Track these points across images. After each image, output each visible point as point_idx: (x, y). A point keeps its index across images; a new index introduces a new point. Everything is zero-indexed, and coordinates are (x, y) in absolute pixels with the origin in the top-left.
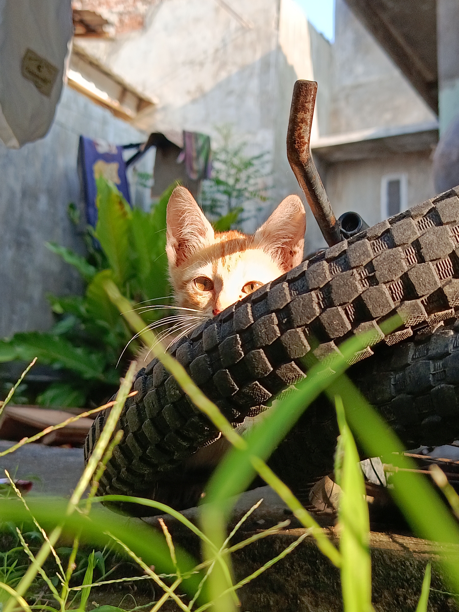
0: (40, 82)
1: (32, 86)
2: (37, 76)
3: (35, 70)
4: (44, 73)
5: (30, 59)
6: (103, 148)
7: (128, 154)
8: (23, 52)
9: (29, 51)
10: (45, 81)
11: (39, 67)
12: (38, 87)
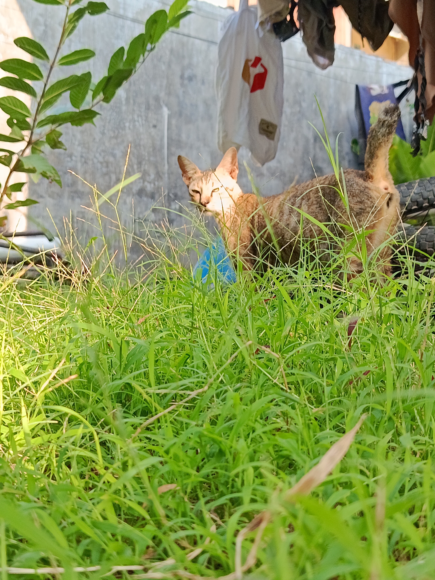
0: (269, 134)
1: (265, 137)
2: (267, 131)
3: (266, 129)
4: (271, 129)
5: (263, 124)
6: (376, 90)
7: (398, 91)
8: (259, 121)
9: (262, 120)
10: (271, 133)
11: (268, 127)
12: (268, 137)
